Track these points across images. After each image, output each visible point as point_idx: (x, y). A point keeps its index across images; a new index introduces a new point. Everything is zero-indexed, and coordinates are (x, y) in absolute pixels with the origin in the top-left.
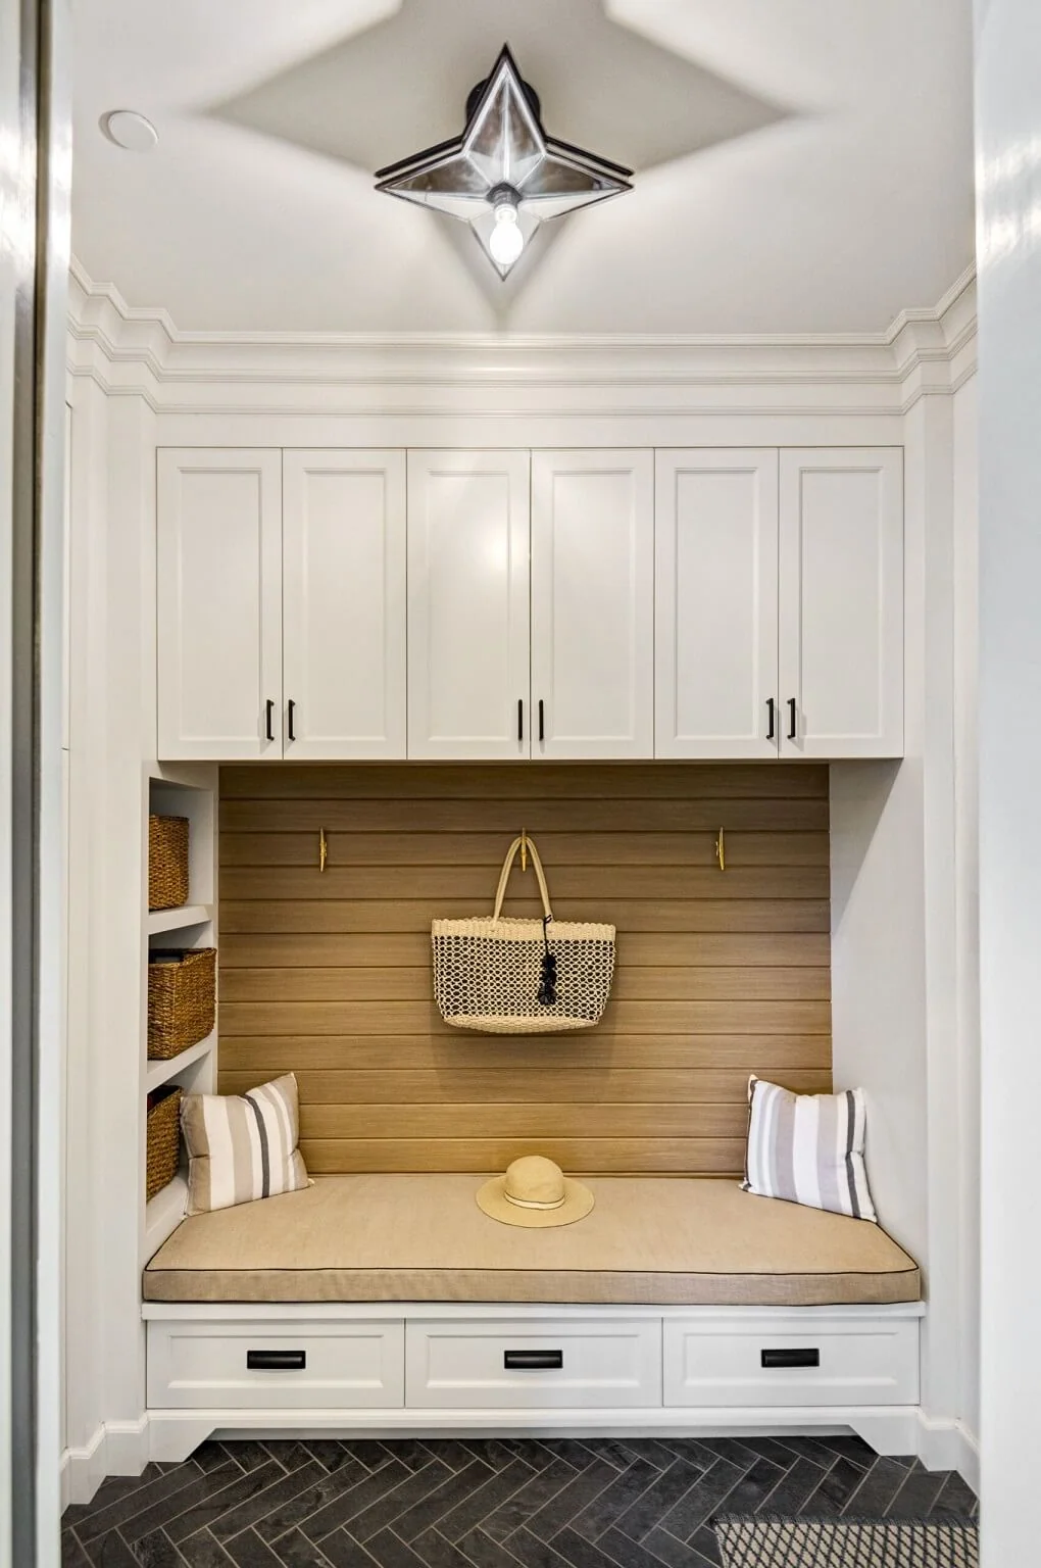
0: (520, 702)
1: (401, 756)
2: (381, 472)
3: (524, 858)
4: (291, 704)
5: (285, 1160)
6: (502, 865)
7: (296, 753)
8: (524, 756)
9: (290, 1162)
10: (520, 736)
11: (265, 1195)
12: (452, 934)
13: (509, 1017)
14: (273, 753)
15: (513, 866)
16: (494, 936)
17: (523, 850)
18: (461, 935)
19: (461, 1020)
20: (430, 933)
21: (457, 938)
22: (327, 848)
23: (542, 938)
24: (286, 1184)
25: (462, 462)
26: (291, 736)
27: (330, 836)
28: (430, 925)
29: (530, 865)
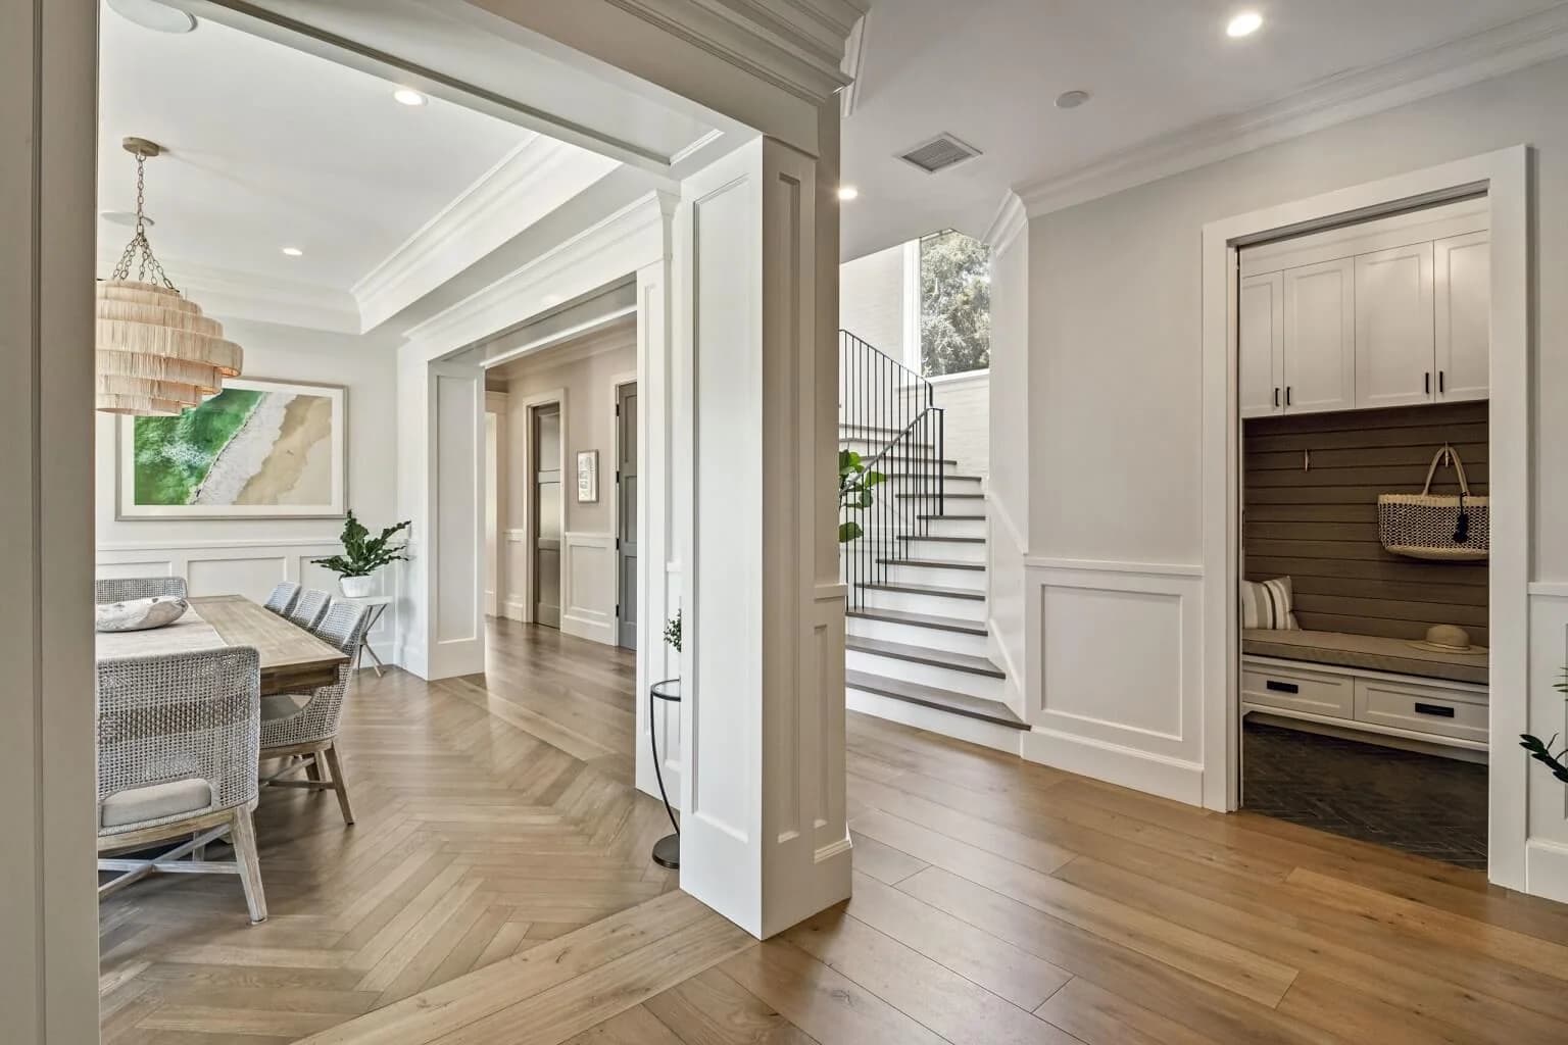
0: (1427, 375)
1: (1353, 408)
2: (1339, 271)
3: (1447, 459)
4: (1288, 389)
5: (1285, 615)
6: (1431, 464)
7: (1290, 411)
8: (1431, 401)
9: (1288, 616)
10: (1427, 391)
11: (1274, 627)
12: (1391, 502)
13: (1431, 548)
14: (1279, 412)
15: (1438, 465)
16: (1423, 504)
17: (1447, 454)
18: (1398, 502)
19: (1396, 548)
20: (1376, 504)
21: (1395, 504)
22: (1309, 459)
23: (1459, 505)
24: (1286, 624)
25: (1388, 255)
26: (1289, 404)
27: (1312, 453)
28: (1377, 499)
29: (1451, 463)
